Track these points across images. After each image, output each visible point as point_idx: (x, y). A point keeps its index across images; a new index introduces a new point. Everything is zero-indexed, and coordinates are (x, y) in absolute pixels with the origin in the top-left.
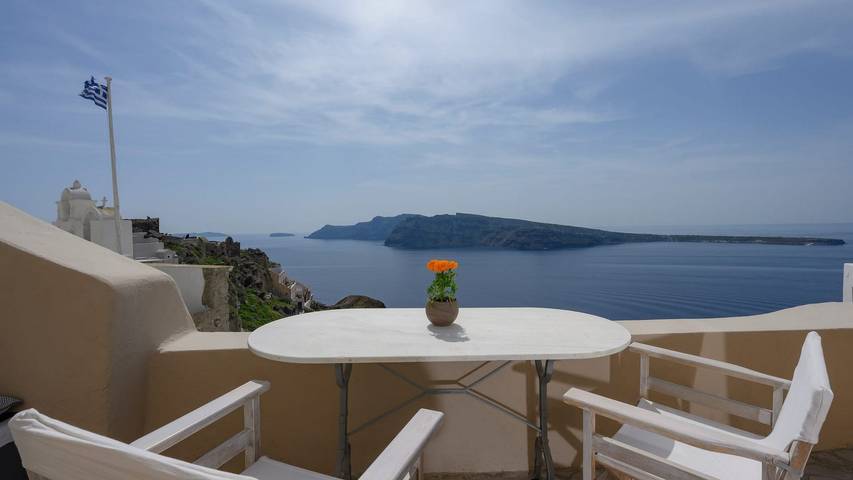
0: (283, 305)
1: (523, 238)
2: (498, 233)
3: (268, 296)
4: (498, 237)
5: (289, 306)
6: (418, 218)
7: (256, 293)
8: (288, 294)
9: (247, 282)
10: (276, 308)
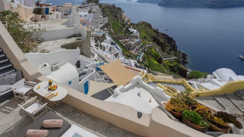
0: (123, 23)
3: (120, 20)
4: (202, 3)
8: (125, 20)
9: (115, 16)
10: (121, 24)
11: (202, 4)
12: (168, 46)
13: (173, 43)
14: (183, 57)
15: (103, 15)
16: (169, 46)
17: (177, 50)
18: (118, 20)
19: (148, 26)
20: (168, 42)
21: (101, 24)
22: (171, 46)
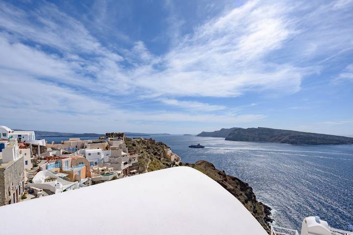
0: (167, 162)
1: (293, 139)
2: (279, 137)
3: (162, 159)
4: (280, 138)
5: (169, 163)
6: (240, 129)
7: (157, 158)
8: (170, 159)
9: (155, 154)
10: (164, 164)
11: (280, 140)
12: (241, 194)
13: (248, 190)
14: (265, 212)
15: (129, 152)
16: (243, 194)
17: (256, 202)
18: (160, 159)
19: (210, 167)
20: (242, 190)
21: (126, 163)
22: (246, 195)
